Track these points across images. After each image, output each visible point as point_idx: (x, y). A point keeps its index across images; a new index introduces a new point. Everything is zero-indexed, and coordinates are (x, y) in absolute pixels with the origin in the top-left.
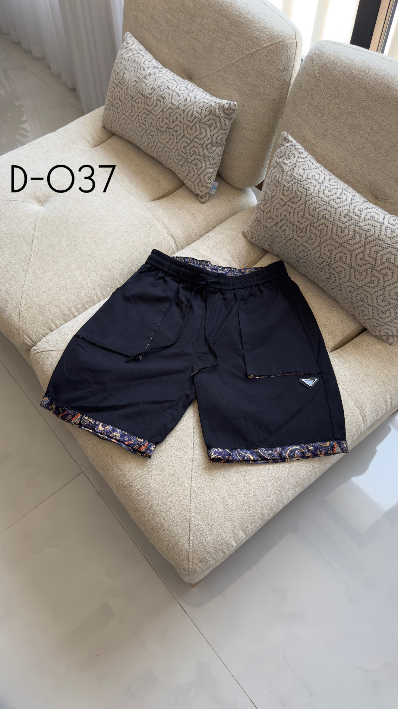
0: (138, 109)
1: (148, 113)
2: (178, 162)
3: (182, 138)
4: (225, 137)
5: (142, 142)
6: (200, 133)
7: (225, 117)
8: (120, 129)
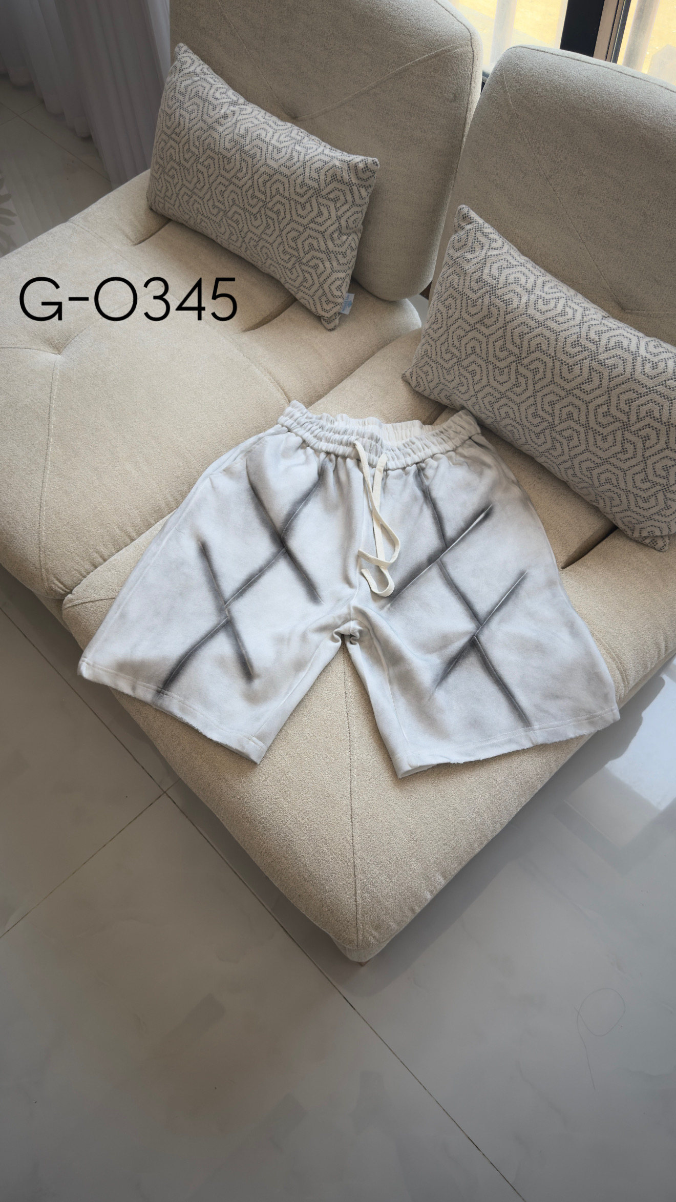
0: (209, 177)
1: (227, 183)
2: (284, 264)
3: (288, 224)
4: (361, 217)
5: (218, 232)
6: (319, 213)
7: (360, 185)
8: (179, 212)
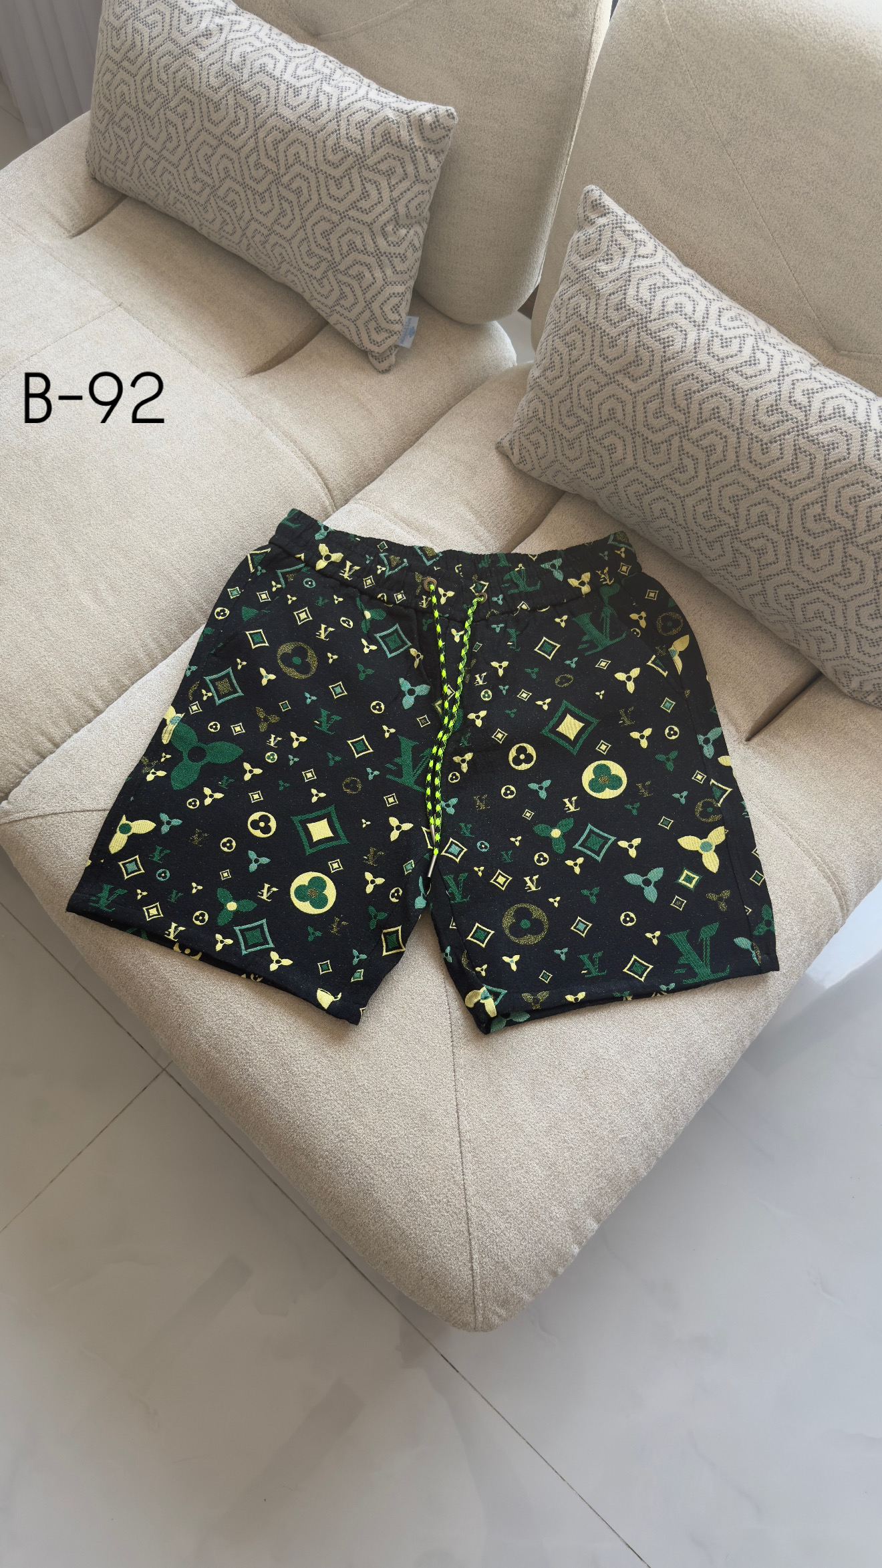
0: (186, 131)
1: (214, 143)
2: (310, 271)
3: (315, 211)
4: (427, 198)
5: (203, 218)
6: (363, 194)
7: (427, 149)
8: (139, 185)
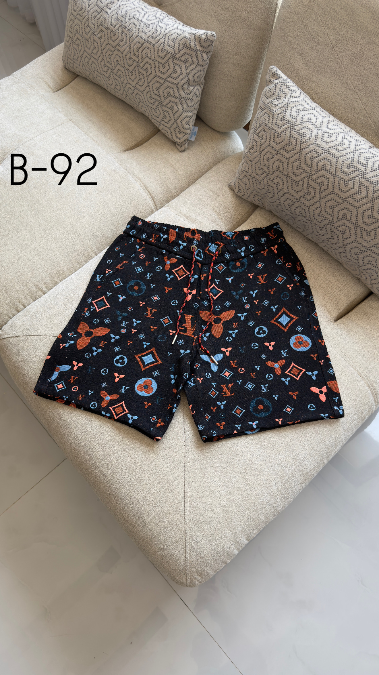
0: (101, 45)
1: (113, 49)
2: (151, 106)
3: (153, 78)
4: (203, 74)
5: (108, 83)
6: (174, 70)
7: (203, 50)
